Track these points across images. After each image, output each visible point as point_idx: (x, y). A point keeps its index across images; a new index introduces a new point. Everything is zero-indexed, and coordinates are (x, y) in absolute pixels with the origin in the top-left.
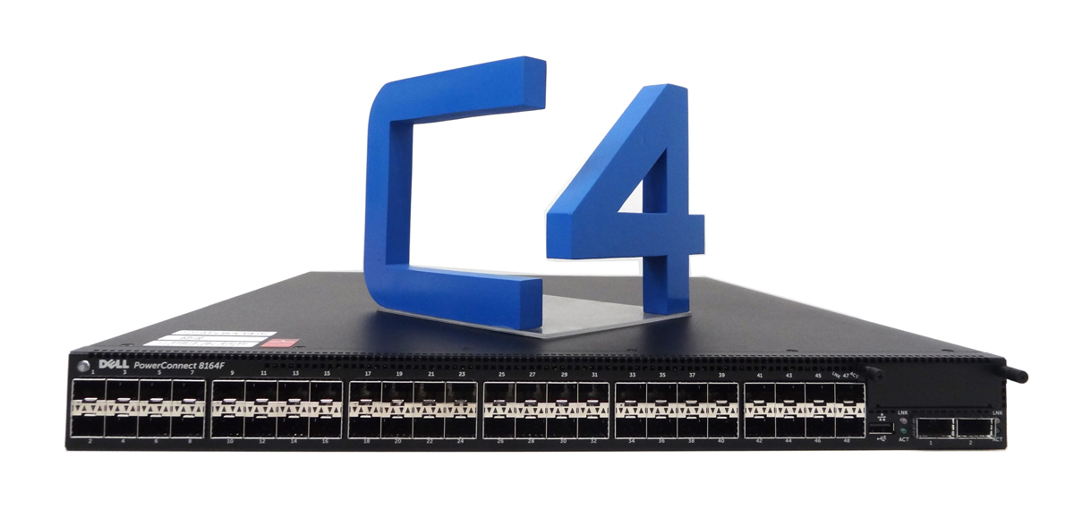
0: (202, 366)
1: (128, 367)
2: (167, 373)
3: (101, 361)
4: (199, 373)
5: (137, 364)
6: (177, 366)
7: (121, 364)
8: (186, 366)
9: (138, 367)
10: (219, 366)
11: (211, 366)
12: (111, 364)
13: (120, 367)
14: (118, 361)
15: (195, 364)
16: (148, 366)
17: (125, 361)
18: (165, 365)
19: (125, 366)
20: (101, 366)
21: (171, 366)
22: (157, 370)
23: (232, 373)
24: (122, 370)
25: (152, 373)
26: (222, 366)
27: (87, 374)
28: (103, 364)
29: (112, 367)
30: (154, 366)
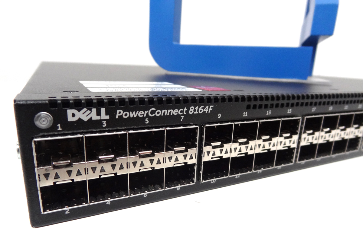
0: (191, 110)
1: (108, 117)
2: (155, 121)
3: (70, 112)
4: (189, 119)
5: (120, 113)
6: (166, 112)
7: (99, 114)
8: (175, 112)
9: (121, 117)
10: (208, 109)
11: (201, 110)
12: (84, 115)
13: (98, 118)
14: (94, 110)
15: (185, 109)
16: (134, 115)
17: (103, 110)
18: (153, 112)
19: (104, 116)
20: (70, 119)
21: (160, 113)
22: (144, 118)
23: (220, 116)
24: (100, 122)
25: (138, 122)
26: (210, 109)
27: (52, 130)
28: (74, 115)
29: (86, 119)
30: (141, 114)
